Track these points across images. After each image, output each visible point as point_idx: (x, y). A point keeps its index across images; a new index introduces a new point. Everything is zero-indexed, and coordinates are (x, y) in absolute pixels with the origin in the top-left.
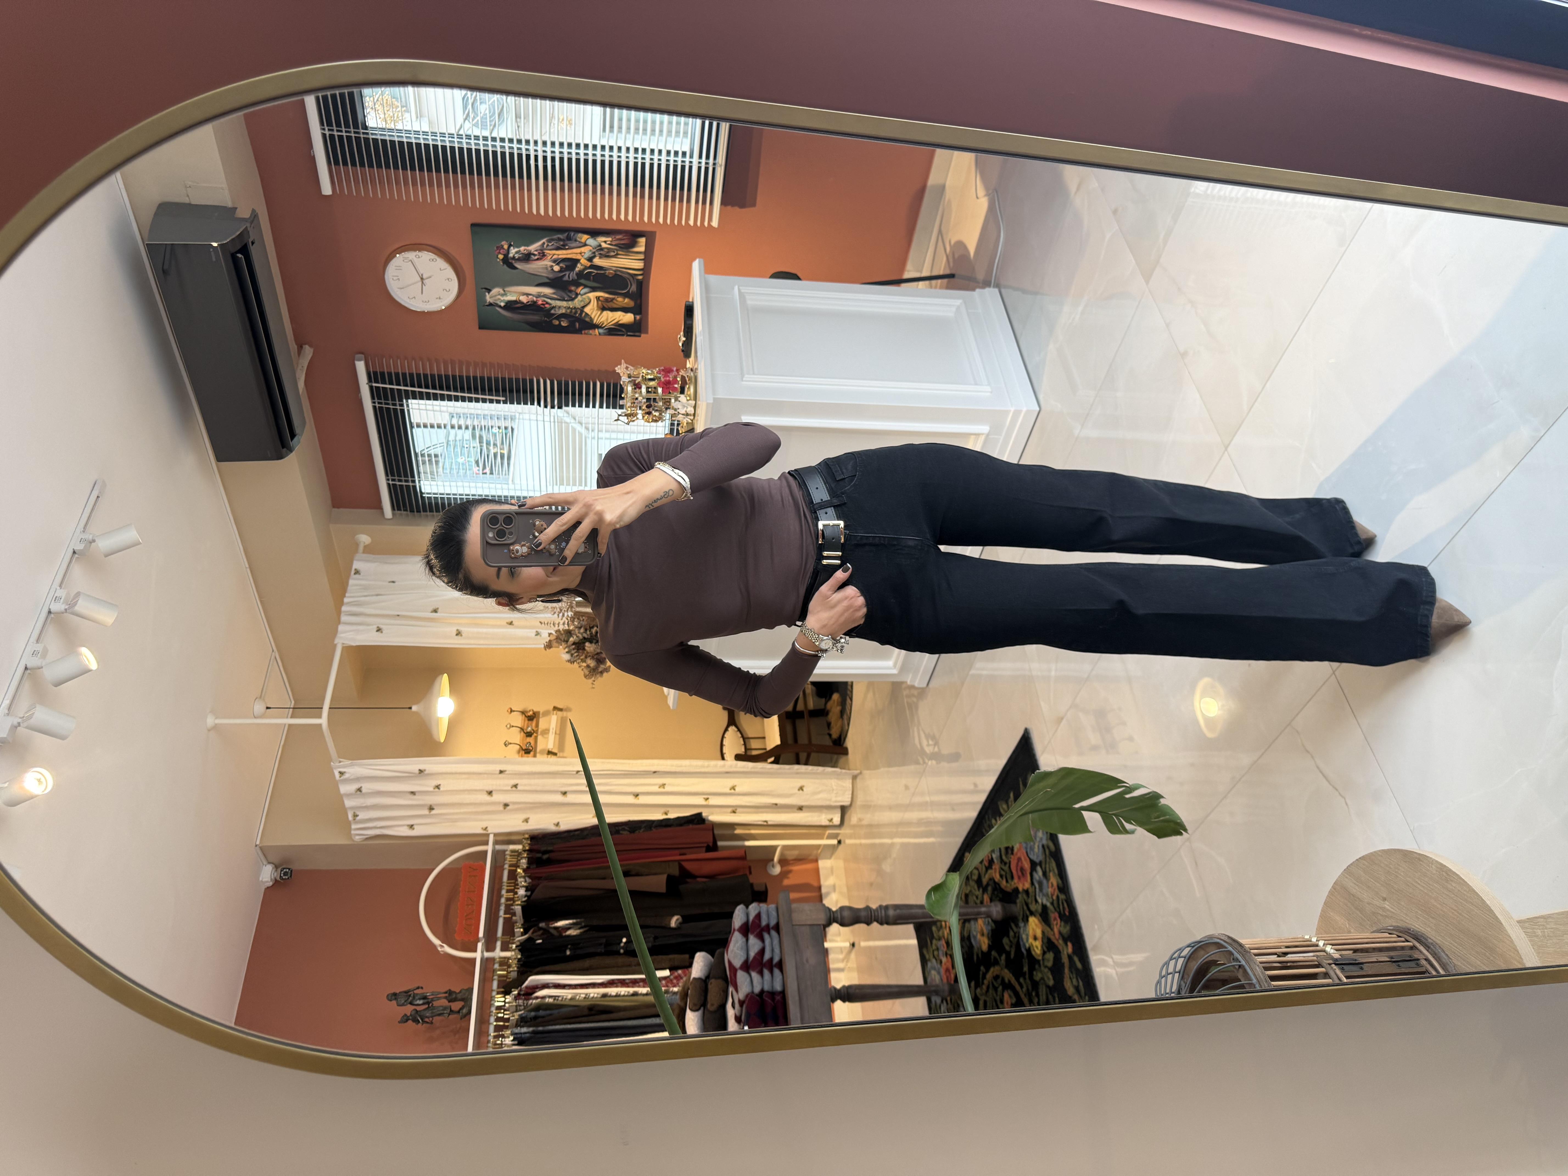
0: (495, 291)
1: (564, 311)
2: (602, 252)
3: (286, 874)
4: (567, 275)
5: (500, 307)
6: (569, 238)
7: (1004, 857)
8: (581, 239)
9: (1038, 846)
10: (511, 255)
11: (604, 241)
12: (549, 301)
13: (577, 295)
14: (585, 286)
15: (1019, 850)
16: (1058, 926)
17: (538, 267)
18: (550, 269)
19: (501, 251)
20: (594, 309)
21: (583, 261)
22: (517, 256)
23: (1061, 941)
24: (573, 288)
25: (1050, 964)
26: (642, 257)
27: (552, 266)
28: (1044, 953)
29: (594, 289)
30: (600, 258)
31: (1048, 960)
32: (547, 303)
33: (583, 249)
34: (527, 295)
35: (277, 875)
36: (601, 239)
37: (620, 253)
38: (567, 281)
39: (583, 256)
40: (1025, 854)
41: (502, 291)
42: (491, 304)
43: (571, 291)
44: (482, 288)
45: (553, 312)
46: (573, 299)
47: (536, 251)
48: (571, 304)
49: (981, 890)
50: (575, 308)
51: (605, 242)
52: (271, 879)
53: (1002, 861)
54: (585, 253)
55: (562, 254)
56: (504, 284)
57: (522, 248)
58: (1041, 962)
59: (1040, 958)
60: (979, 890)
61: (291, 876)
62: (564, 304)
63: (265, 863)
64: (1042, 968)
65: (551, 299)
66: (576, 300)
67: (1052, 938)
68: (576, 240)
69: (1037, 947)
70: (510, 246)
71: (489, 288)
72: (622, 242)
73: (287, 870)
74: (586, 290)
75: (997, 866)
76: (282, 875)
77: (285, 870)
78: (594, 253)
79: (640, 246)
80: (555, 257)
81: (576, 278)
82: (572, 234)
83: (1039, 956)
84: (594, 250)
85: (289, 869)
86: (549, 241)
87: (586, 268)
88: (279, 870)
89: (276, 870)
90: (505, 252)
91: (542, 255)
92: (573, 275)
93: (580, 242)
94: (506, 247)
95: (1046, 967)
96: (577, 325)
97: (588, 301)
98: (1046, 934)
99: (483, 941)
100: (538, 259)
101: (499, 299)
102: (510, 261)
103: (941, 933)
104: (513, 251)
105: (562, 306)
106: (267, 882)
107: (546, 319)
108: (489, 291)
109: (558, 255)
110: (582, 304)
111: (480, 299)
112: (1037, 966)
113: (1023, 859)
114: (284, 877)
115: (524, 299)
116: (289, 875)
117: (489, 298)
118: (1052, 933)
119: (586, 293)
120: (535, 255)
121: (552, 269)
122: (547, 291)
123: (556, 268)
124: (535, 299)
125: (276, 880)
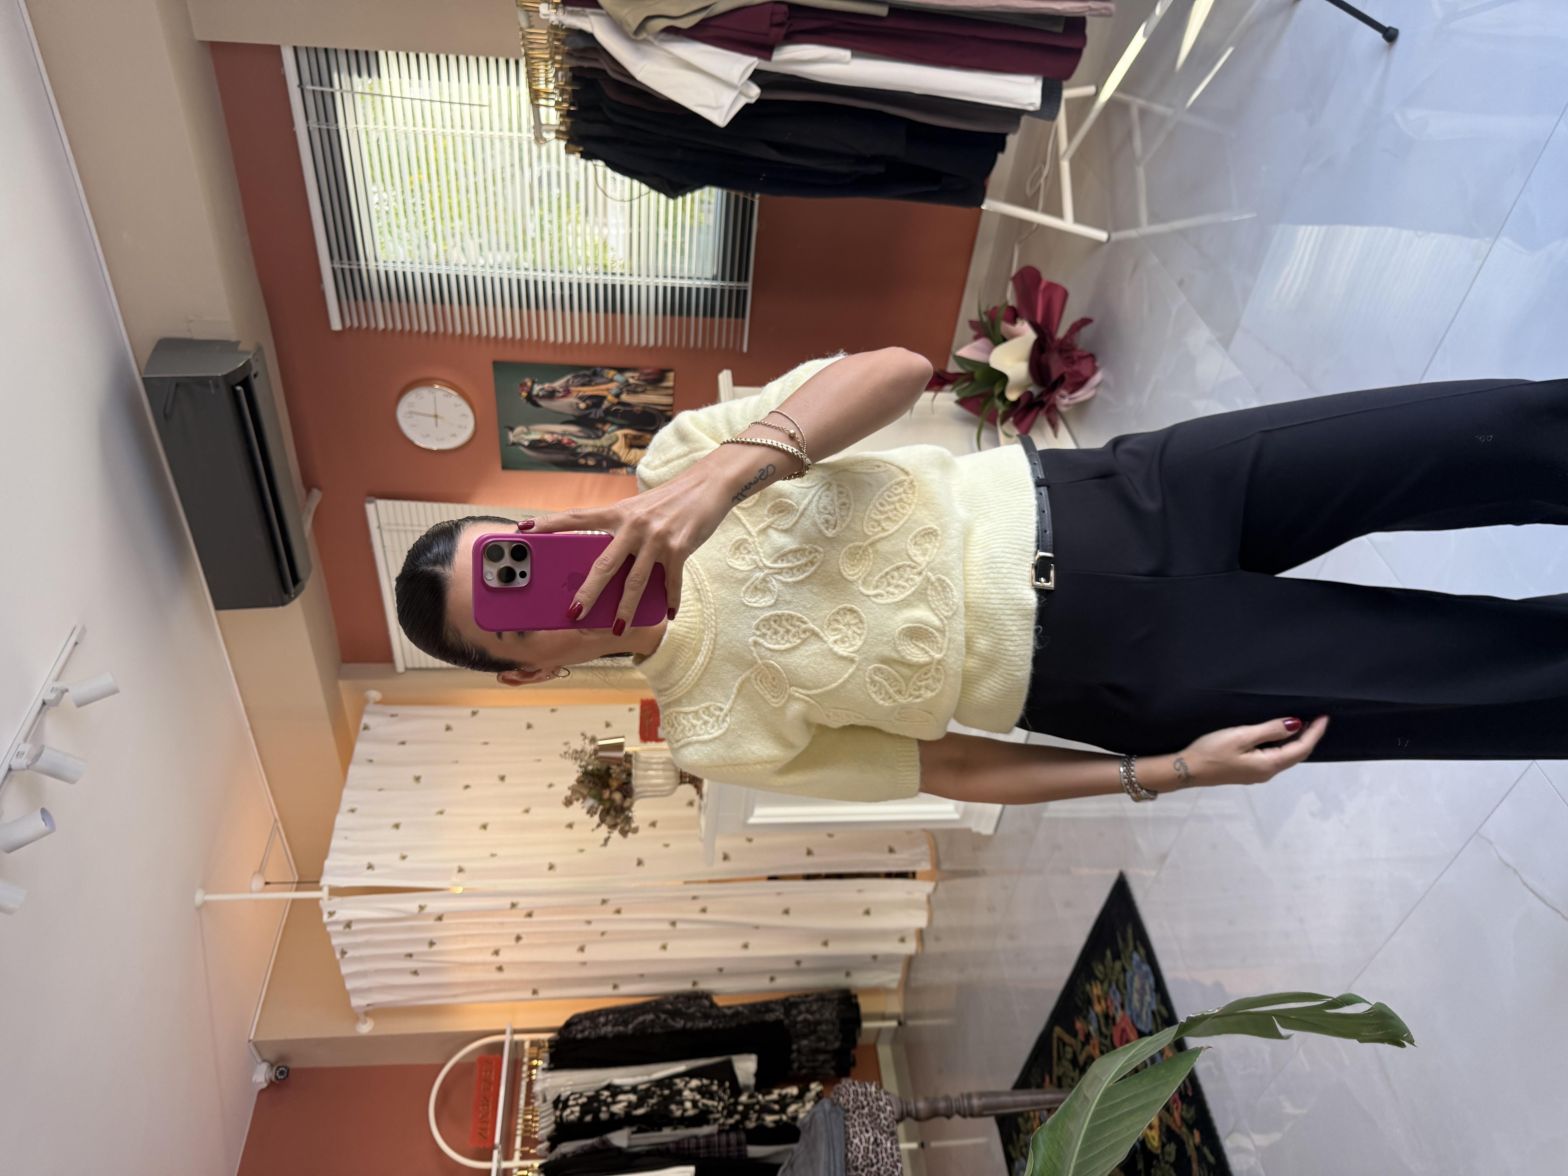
0: (519, 429)
1: (589, 450)
2: (629, 388)
3: (281, 1073)
4: (594, 413)
5: (524, 446)
6: (595, 374)
7: (1104, 1029)
8: (608, 373)
9: (1147, 1013)
10: (535, 392)
11: (631, 377)
12: (575, 439)
13: (604, 433)
14: (613, 424)
15: (1123, 1018)
16: (1179, 1110)
17: (563, 404)
18: (575, 407)
19: (525, 388)
20: (620, 448)
21: (610, 398)
22: (541, 393)
23: (1184, 1129)
24: (600, 426)
25: (1172, 1159)
26: (670, 392)
27: (577, 404)
28: (1163, 1146)
29: (621, 427)
30: (628, 394)
31: (1170, 1154)
32: (573, 442)
33: (610, 386)
34: (552, 433)
35: (272, 1075)
36: (628, 375)
37: (648, 388)
38: (592, 419)
39: (610, 393)
40: (1130, 1024)
41: (525, 430)
42: (514, 444)
43: (598, 429)
44: (506, 427)
45: (579, 450)
46: (599, 437)
47: (562, 387)
48: (598, 442)
49: (1077, 1071)
50: (602, 447)
51: (633, 377)
52: (266, 1080)
53: (1101, 1033)
54: (612, 389)
55: (589, 391)
56: (528, 422)
57: (546, 386)
58: (1161, 1157)
59: (1159, 1151)
60: (1074, 1070)
61: (287, 1075)
62: (590, 442)
63: (259, 1060)
64: (1163, 1164)
65: (578, 437)
66: (603, 439)
67: (1173, 1126)
68: (602, 376)
69: (1154, 1138)
70: (533, 382)
71: (511, 425)
72: (650, 377)
73: (284, 1069)
74: (613, 428)
75: (1095, 1039)
76: (277, 1075)
77: (281, 1069)
78: (621, 389)
79: (669, 381)
80: (581, 394)
81: (602, 415)
82: (599, 369)
83: (1157, 1149)
84: (622, 387)
85: (286, 1067)
86: (575, 377)
87: (613, 405)
88: (275, 1068)
89: (271, 1070)
90: (529, 390)
91: (567, 392)
92: (599, 413)
93: (607, 378)
94: (529, 384)
95: (1167, 1162)
96: (605, 464)
97: (614, 439)
98: (1164, 1120)
99: (500, 1147)
100: (563, 396)
101: (523, 439)
102: (535, 399)
103: (1029, 1125)
104: (537, 388)
105: (588, 445)
106: (261, 1083)
107: (572, 458)
108: (512, 429)
109: (585, 392)
110: (609, 442)
111: (503, 438)
112: (1155, 1162)
113: (1128, 1030)
114: (279, 1077)
115: (548, 438)
116: (285, 1074)
117: (512, 437)
118: (1172, 1119)
119: (613, 431)
120: (559, 392)
121: (578, 408)
122: (573, 429)
123: (582, 405)
124: (560, 438)
125: (271, 1081)
